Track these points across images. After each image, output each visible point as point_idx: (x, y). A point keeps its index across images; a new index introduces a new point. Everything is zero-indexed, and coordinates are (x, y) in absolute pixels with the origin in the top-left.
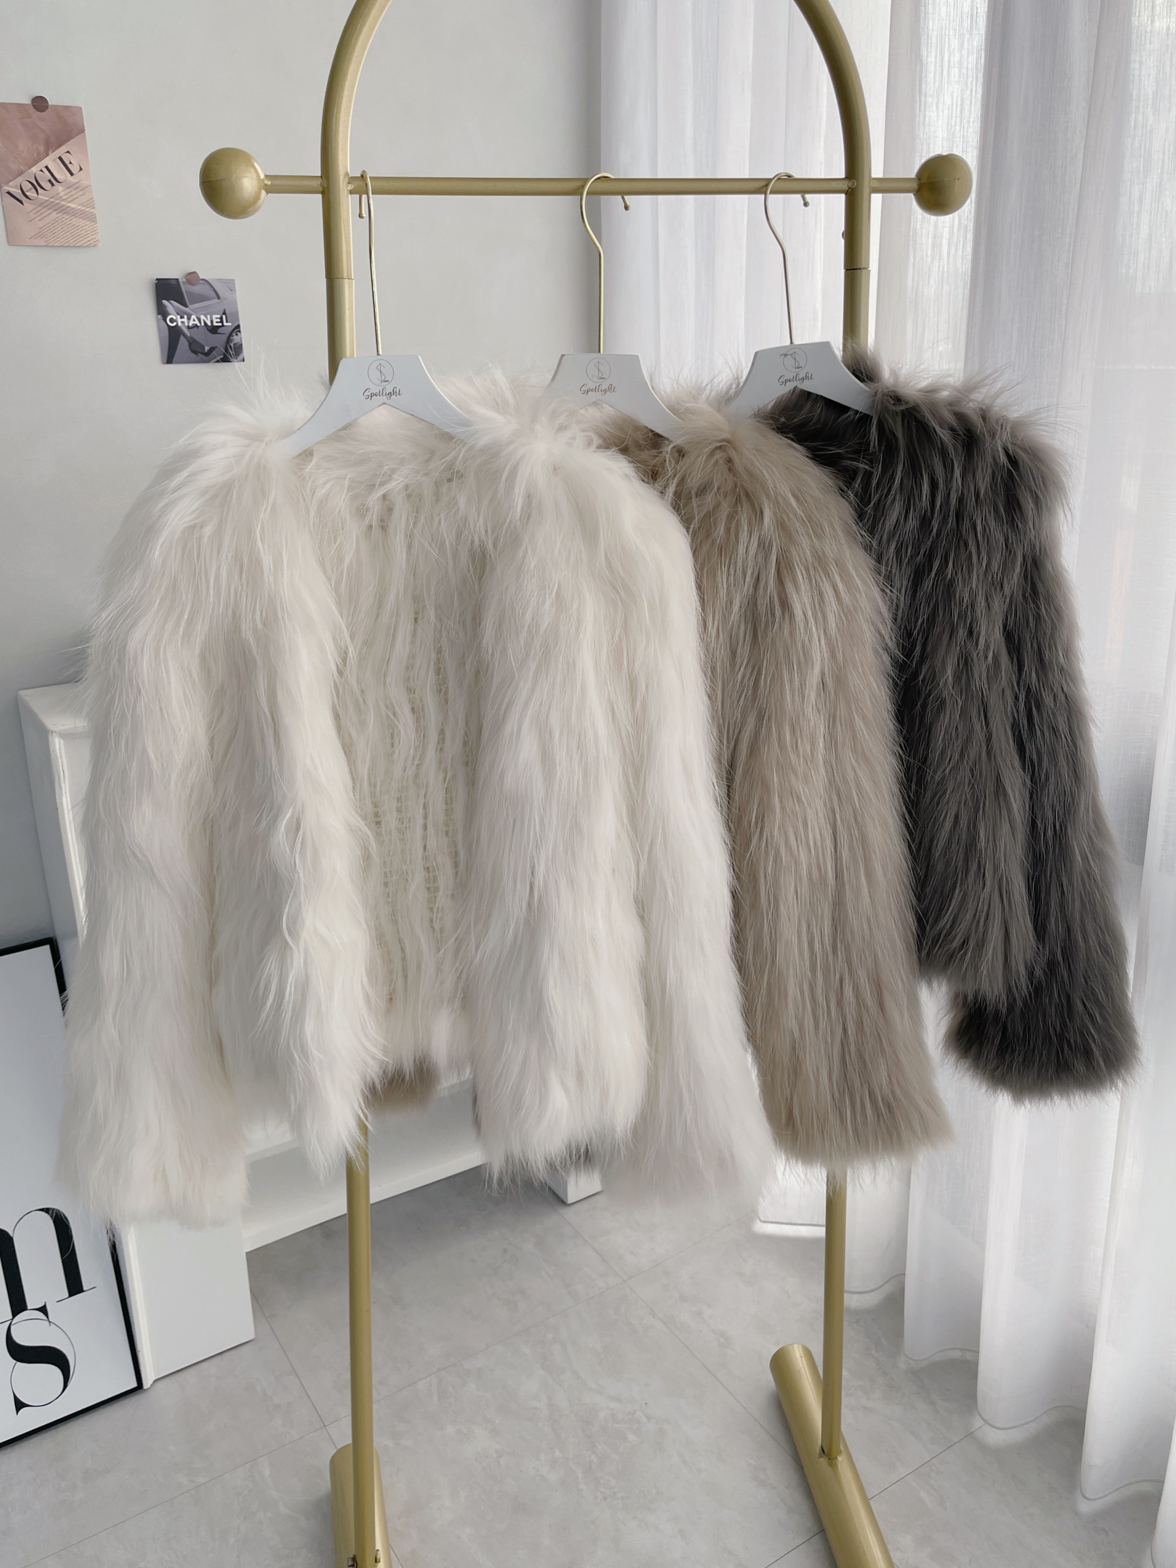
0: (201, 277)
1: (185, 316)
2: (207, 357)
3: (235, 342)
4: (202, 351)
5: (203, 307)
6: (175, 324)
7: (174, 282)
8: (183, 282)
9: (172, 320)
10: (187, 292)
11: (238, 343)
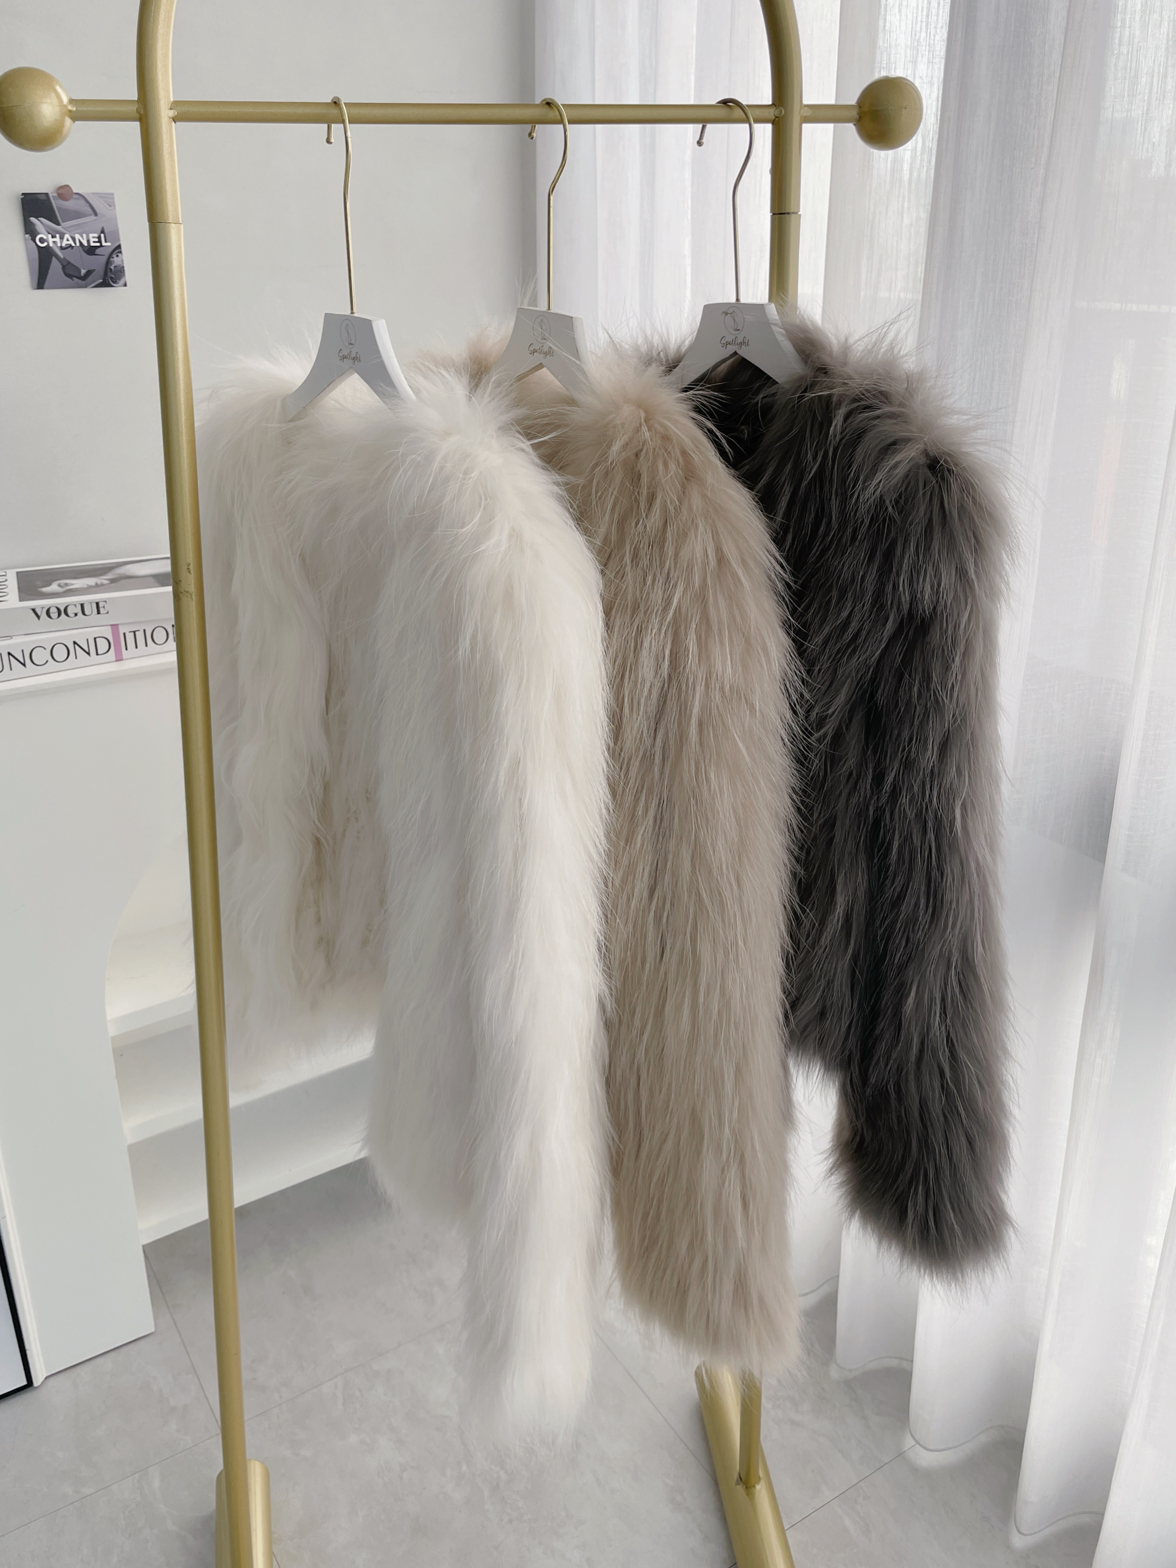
0: (75, 191)
1: (58, 236)
2: (84, 282)
3: (115, 264)
4: (76, 275)
5: (77, 224)
6: (45, 244)
7: (43, 197)
8: (54, 197)
9: (42, 240)
10: (59, 209)
11: (119, 265)
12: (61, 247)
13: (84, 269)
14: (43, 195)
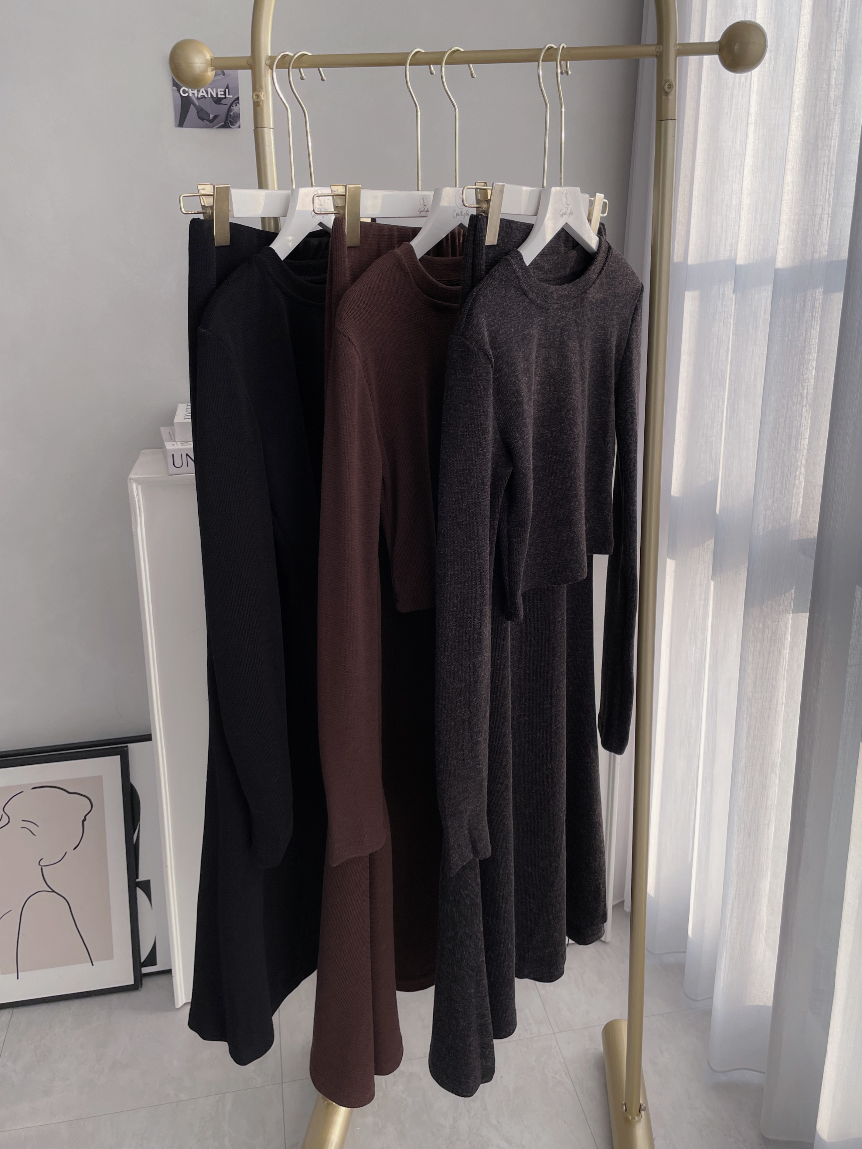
2: (211, 124)
3: (234, 111)
4: (207, 118)
6: (187, 94)
9: (184, 92)
11: (236, 112)
12: (198, 97)
13: (212, 114)
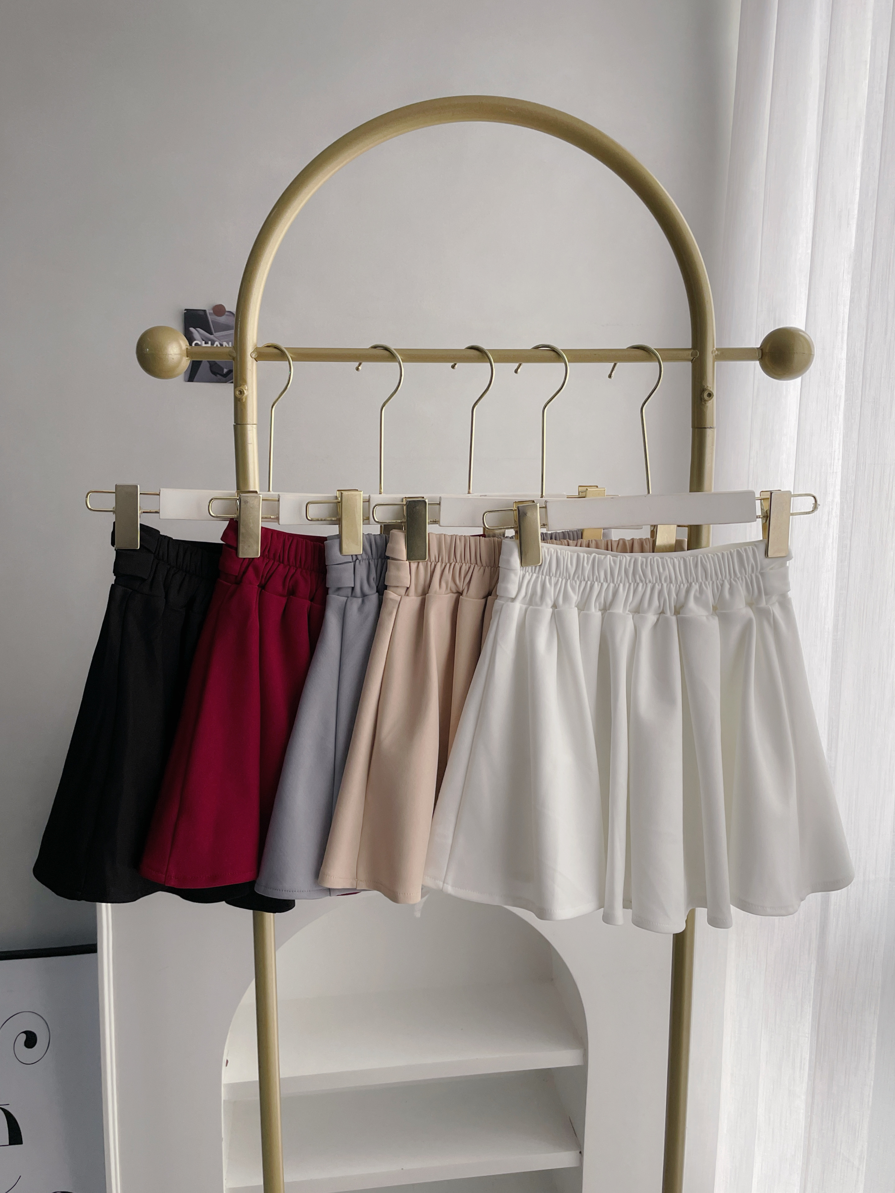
0: (227, 310)
1: (210, 342)
2: (225, 379)
4: (220, 373)
5: (226, 335)
7: (202, 313)
8: (209, 313)
9: (196, 344)
10: (212, 322)
13: (226, 369)
14: (202, 311)
